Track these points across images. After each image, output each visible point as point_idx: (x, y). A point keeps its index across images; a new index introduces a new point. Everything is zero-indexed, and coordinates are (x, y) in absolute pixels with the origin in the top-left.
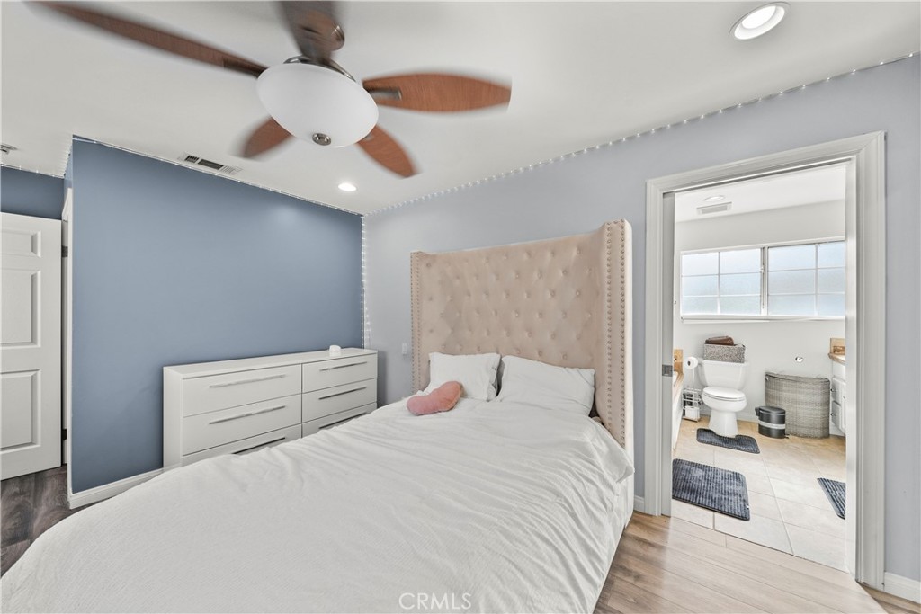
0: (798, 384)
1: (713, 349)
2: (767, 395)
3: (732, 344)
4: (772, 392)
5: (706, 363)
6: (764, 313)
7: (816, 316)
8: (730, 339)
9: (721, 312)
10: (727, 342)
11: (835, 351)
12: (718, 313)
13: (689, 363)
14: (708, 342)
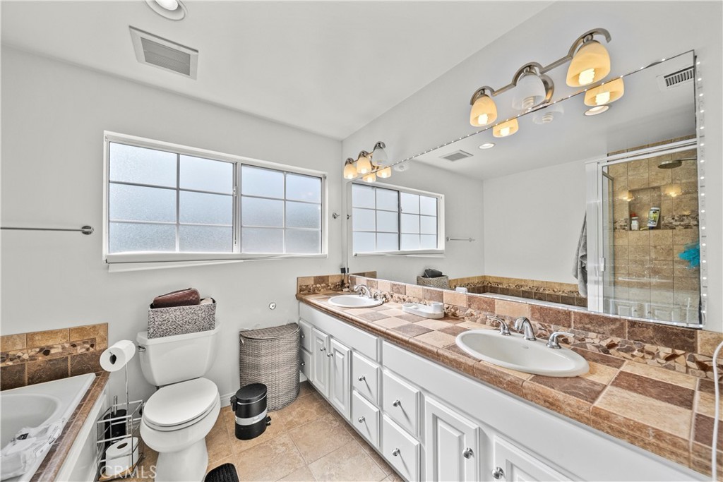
0: (277, 342)
1: (166, 316)
2: (242, 364)
3: (196, 301)
4: (249, 360)
5: (152, 343)
6: (236, 251)
7: (284, 253)
8: (195, 292)
9: (181, 248)
10: (189, 299)
11: (301, 291)
12: (177, 251)
13: (113, 359)
14: (156, 305)
